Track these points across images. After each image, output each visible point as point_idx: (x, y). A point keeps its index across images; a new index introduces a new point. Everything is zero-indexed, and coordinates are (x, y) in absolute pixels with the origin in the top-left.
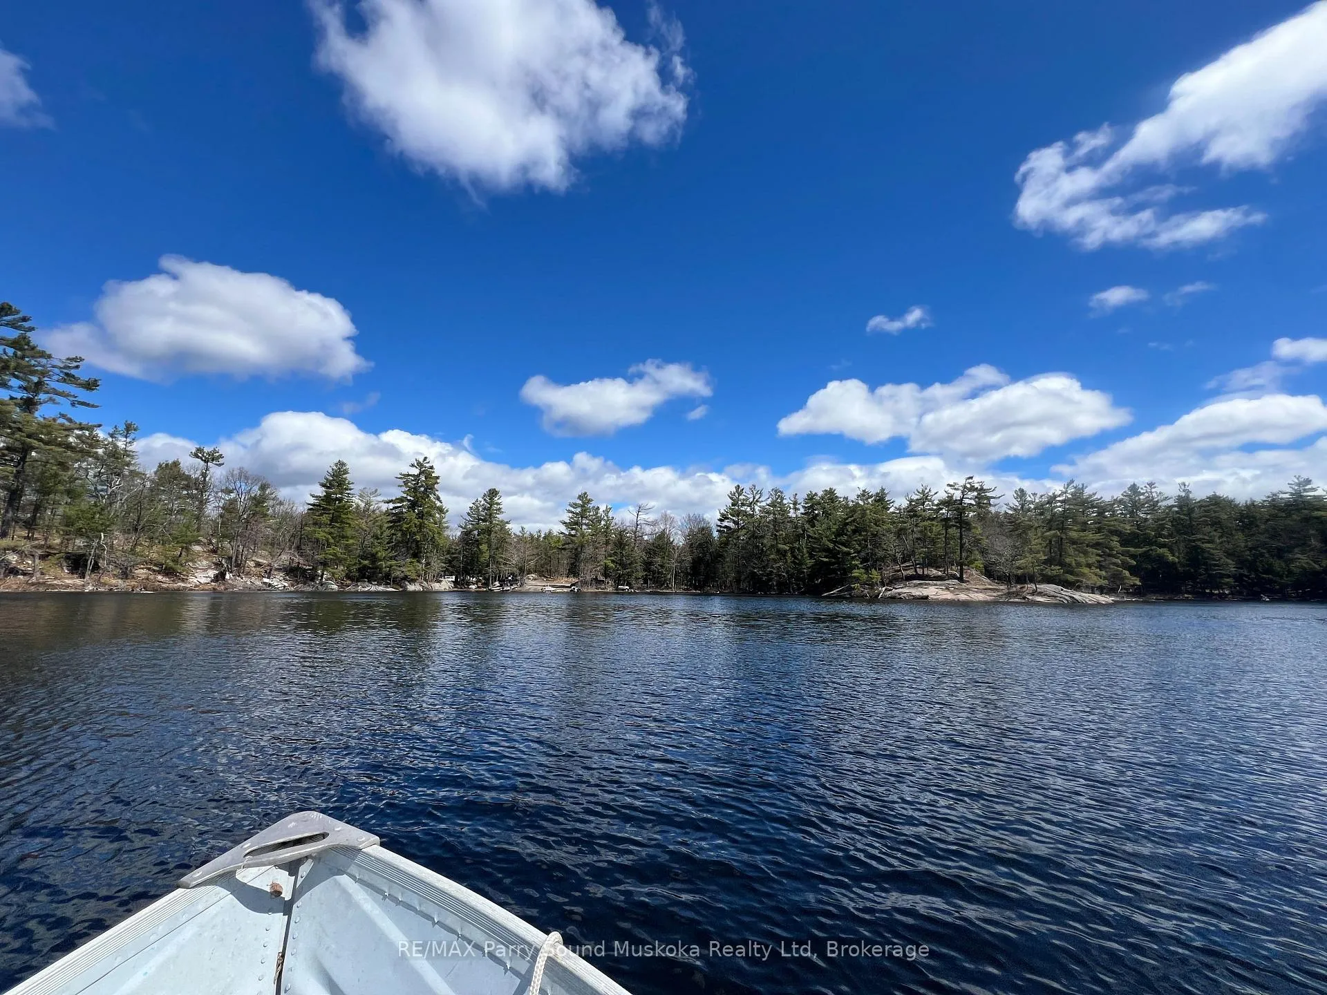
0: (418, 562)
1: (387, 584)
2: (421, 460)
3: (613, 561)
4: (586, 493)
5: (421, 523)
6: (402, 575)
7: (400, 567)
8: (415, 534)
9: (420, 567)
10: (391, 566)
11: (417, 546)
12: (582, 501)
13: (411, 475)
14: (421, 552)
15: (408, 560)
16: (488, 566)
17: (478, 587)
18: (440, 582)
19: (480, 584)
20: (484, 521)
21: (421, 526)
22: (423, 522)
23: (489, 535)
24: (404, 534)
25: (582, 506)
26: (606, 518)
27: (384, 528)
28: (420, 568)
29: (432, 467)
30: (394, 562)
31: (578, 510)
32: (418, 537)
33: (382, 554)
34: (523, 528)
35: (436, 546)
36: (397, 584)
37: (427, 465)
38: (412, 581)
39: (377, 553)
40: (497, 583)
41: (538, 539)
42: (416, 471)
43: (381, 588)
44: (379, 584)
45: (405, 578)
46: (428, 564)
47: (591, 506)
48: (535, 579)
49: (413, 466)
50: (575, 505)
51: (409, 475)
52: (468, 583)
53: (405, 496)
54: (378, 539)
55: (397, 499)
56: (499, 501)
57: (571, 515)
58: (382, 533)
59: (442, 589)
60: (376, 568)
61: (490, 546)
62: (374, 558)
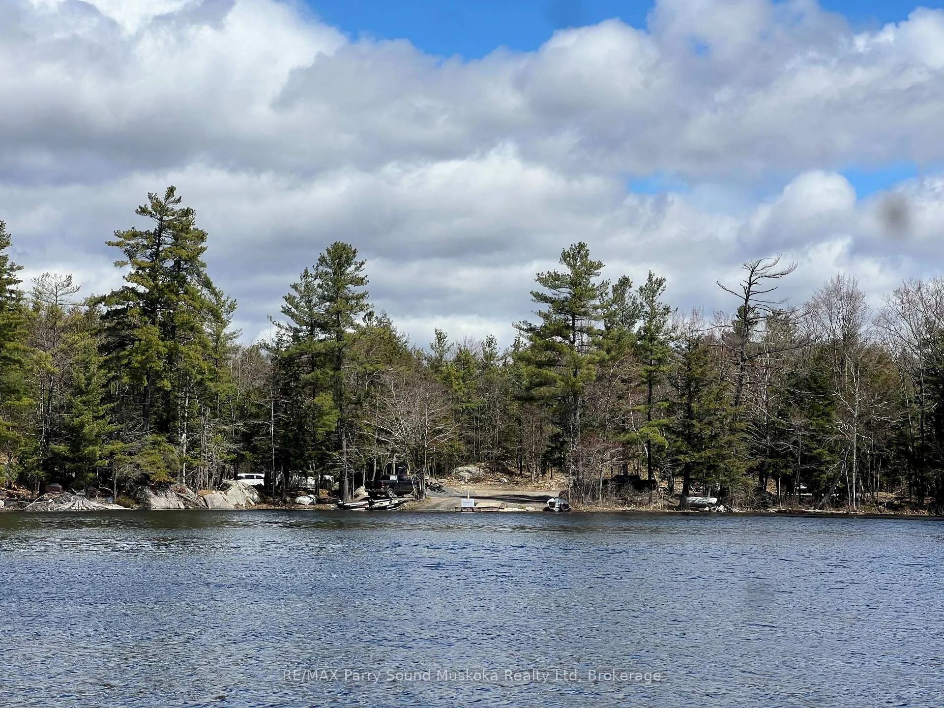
0: (171, 441)
1: (106, 495)
2: (161, 198)
3: (667, 428)
4: (582, 246)
5: (170, 350)
6: (138, 473)
7: (131, 454)
8: (158, 375)
9: (175, 453)
10: (112, 454)
11: (167, 403)
12: (573, 267)
13: (141, 235)
14: (175, 418)
15: (150, 437)
16: (338, 446)
17: (319, 501)
18: (225, 488)
19: (324, 494)
20: (324, 327)
21: (172, 357)
22: (176, 348)
23: (337, 368)
24: (135, 376)
25: (574, 284)
26: (647, 309)
27: (93, 368)
28: (174, 456)
29: (187, 212)
30: (119, 445)
31: (564, 293)
32: (166, 384)
33: (91, 428)
34: (440, 337)
35: (211, 400)
36: (127, 494)
37: (177, 207)
38: (160, 487)
39: (82, 426)
40: (363, 492)
41: (486, 366)
42: (150, 224)
43: (94, 504)
44: (91, 496)
45: (145, 480)
46: (194, 444)
47: (595, 281)
48: (477, 480)
49: (143, 211)
50: (553, 280)
51: (135, 235)
52: (296, 491)
53: (131, 285)
54: (81, 392)
55: (114, 294)
56: (361, 274)
57: (546, 308)
58: (89, 379)
59: (231, 505)
60: (81, 459)
61: (339, 396)
62: (75, 437)
